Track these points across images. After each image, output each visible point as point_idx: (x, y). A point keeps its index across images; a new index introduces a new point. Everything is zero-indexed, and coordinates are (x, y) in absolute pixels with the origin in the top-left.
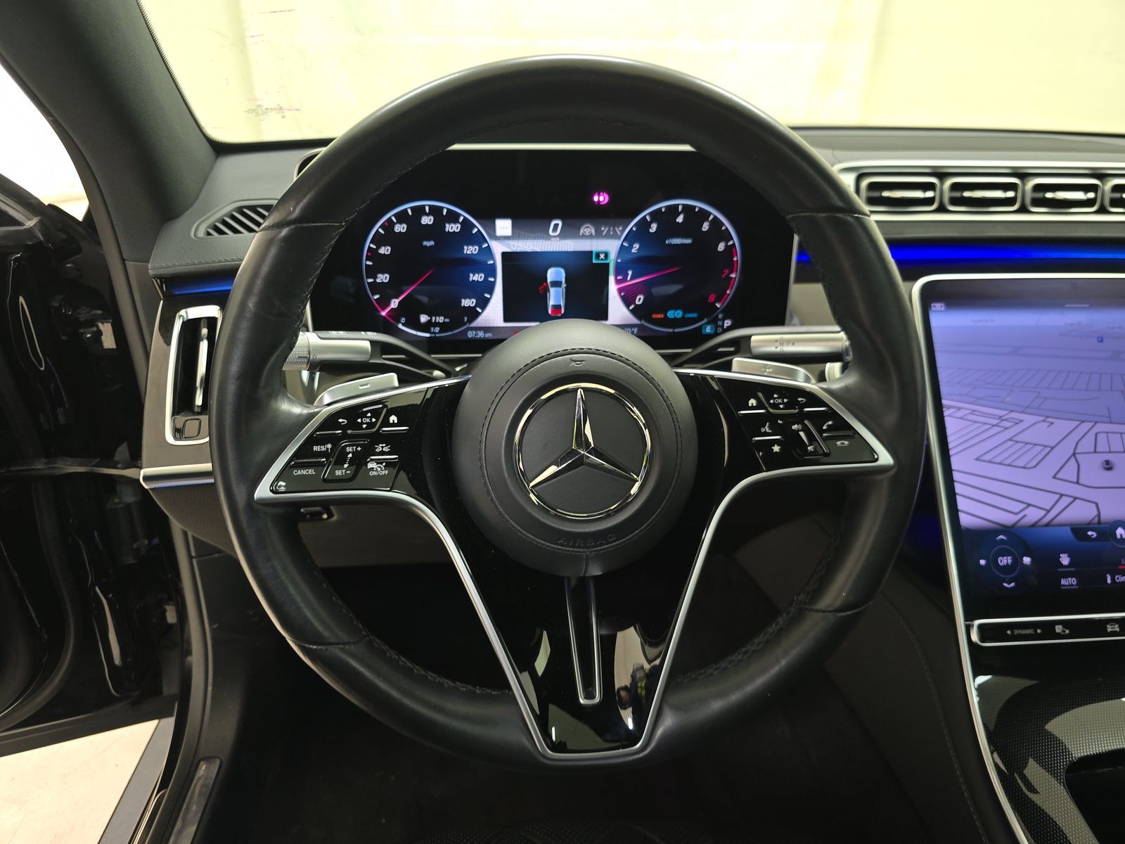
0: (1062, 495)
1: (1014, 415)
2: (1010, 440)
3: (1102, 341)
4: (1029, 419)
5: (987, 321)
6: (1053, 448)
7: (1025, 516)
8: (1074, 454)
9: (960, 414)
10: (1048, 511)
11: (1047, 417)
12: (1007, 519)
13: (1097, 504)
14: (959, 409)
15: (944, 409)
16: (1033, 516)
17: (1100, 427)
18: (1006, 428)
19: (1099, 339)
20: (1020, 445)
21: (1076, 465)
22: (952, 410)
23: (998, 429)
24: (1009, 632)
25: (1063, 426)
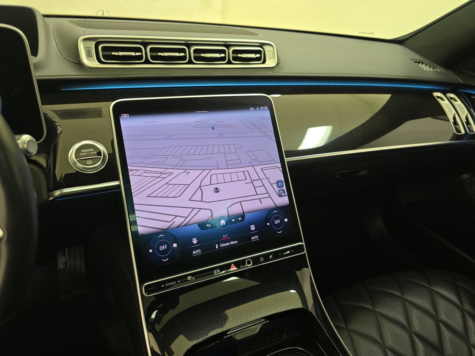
0: (194, 208)
1: (168, 171)
2: (166, 184)
3: (214, 129)
4: (176, 172)
5: (153, 122)
6: (189, 185)
7: (175, 222)
8: (200, 187)
9: (138, 173)
10: (186, 218)
11: (186, 170)
12: (164, 225)
13: (211, 210)
14: (138, 170)
15: (129, 172)
16: (178, 221)
17: (213, 172)
18: (165, 178)
19: (213, 128)
20: (172, 186)
21: (201, 192)
22: (134, 172)
23: (159, 179)
24: (163, 286)
25: (194, 174)
